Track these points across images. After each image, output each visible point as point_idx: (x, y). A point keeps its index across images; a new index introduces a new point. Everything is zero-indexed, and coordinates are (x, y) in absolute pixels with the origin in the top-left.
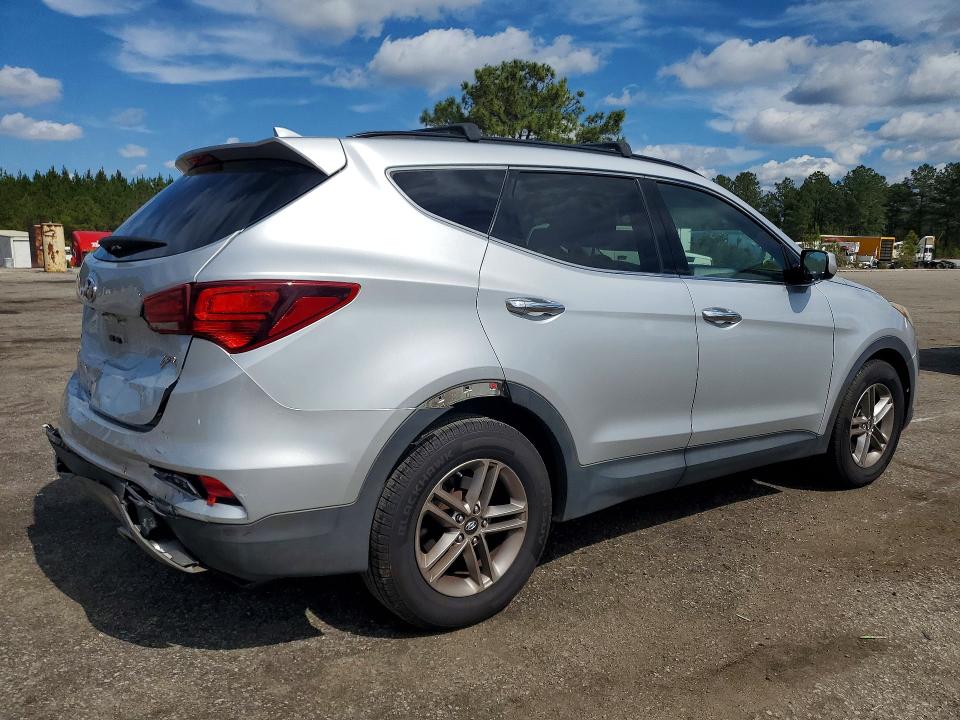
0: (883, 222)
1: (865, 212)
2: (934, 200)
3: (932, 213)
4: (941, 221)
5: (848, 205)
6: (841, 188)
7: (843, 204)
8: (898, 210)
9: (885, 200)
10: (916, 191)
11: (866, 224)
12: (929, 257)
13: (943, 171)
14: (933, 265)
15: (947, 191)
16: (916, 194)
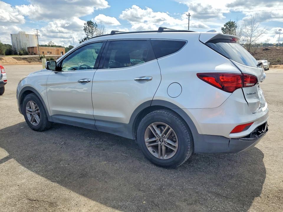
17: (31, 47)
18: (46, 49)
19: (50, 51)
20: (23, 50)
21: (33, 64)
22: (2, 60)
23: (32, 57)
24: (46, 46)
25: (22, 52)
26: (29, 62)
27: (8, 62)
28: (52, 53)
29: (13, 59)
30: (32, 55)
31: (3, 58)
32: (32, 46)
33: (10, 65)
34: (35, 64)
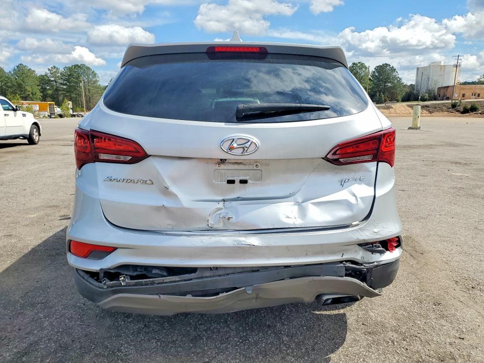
0: (39, 95)
1: (29, 88)
2: (62, 84)
3: (62, 91)
4: (67, 94)
5: (19, 85)
6: (12, 75)
7: (15, 84)
8: (45, 89)
9: (38, 83)
10: (52, 79)
11: (31, 95)
12: (71, 112)
13: (63, 70)
14: (73, 116)
15: (68, 80)
16: (52, 81)
17: (445, 86)
18: (471, 89)
19: (478, 92)
20: (429, 92)
21: (436, 116)
22: (391, 109)
23: (439, 104)
24: (473, 83)
25: (427, 96)
26: (430, 112)
27: (398, 112)
28: (481, 95)
29: (406, 107)
30: (443, 100)
31: (393, 106)
32: (447, 85)
33: (399, 116)
34: (438, 116)
